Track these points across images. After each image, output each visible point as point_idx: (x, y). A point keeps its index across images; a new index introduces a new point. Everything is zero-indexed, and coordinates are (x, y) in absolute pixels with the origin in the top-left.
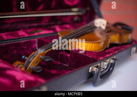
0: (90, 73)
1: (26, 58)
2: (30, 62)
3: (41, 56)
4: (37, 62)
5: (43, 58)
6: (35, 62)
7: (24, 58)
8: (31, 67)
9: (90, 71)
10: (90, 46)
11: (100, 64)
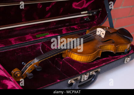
0: (69, 84)
1: (25, 64)
2: (27, 68)
3: (35, 65)
4: (31, 70)
5: (36, 67)
6: (30, 69)
7: (23, 64)
8: (26, 73)
9: (69, 83)
10: (79, 58)
11: (80, 77)
